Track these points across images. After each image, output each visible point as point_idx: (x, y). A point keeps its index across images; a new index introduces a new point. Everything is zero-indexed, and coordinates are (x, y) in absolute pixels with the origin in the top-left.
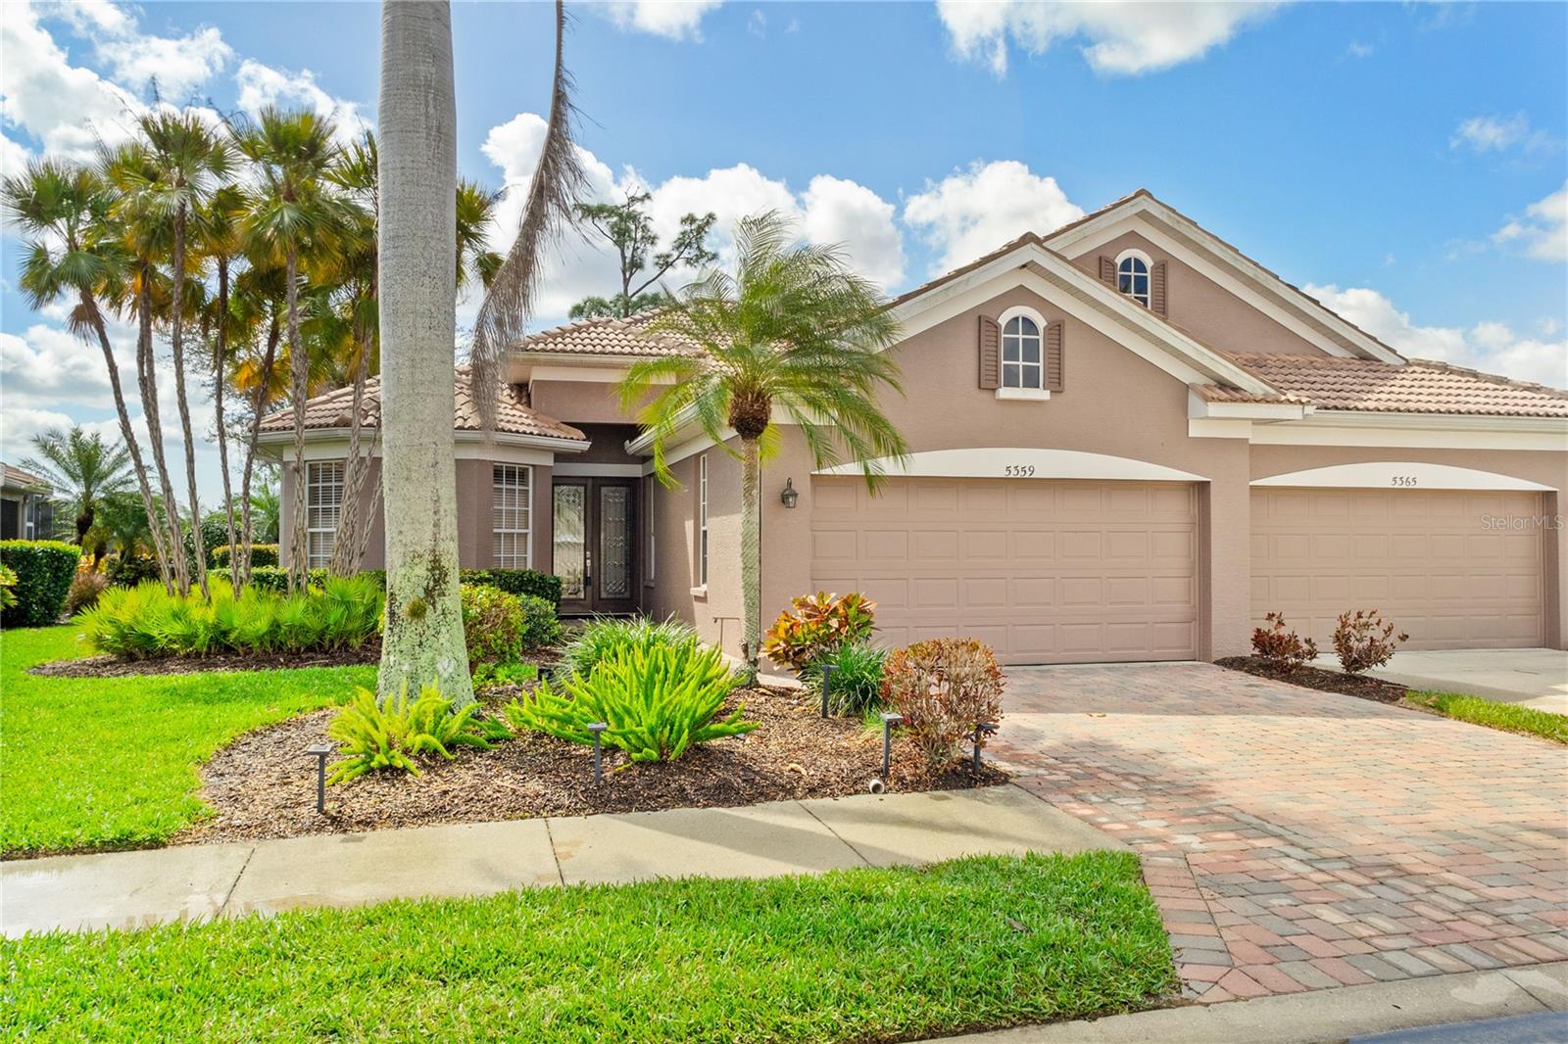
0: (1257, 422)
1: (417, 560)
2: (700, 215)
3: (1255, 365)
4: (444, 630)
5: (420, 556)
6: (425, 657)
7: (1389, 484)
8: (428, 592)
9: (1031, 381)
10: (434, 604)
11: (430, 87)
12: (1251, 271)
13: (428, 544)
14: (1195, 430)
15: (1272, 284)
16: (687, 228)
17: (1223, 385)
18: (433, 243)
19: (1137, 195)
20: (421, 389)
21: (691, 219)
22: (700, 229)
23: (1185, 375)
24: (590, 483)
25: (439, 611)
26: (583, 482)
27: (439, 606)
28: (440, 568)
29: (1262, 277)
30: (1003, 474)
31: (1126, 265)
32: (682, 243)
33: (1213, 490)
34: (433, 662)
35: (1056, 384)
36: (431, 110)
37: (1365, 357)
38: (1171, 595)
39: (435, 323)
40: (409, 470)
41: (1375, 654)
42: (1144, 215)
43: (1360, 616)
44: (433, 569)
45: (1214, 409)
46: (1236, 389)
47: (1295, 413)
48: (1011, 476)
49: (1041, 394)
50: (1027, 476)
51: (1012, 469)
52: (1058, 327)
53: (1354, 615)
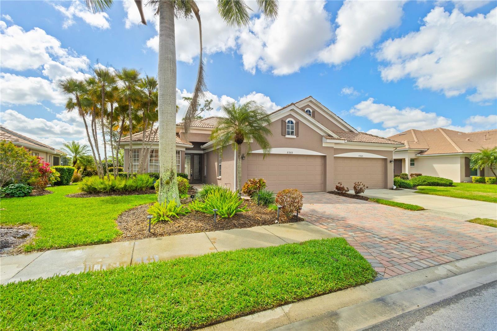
0: (336, 144)
1: (168, 171)
2: (209, 100)
3: (335, 132)
4: (174, 187)
5: (168, 170)
6: (170, 193)
7: (358, 156)
8: (170, 178)
9: (292, 133)
10: (171, 181)
12: (331, 113)
13: (170, 167)
14: (324, 145)
15: (334, 116)
16: (207, 103)
17: (329, 136)
19: (310, 97)
21: (207, 101)
22: (209, 103)
23: (322, 134)
24: (192, 154)
25: (173, 183)
26: (190, 154)
27: (173, 181)
28: (173, 173)
29: (333, 115)
30: (287, 153)
31: (307, 111)
32: (206, 106)
33: (327, 157)
35: (297, 135)
37: (351, 131)
41: (362, 190)
42: (311, 101)
43: (358, 183)
44: (171, 173)
45: (328, 141)
46: (332, 137)
47: (343, 142)
49: (294, 137)
50: (291, 154)
52: (297, 123)
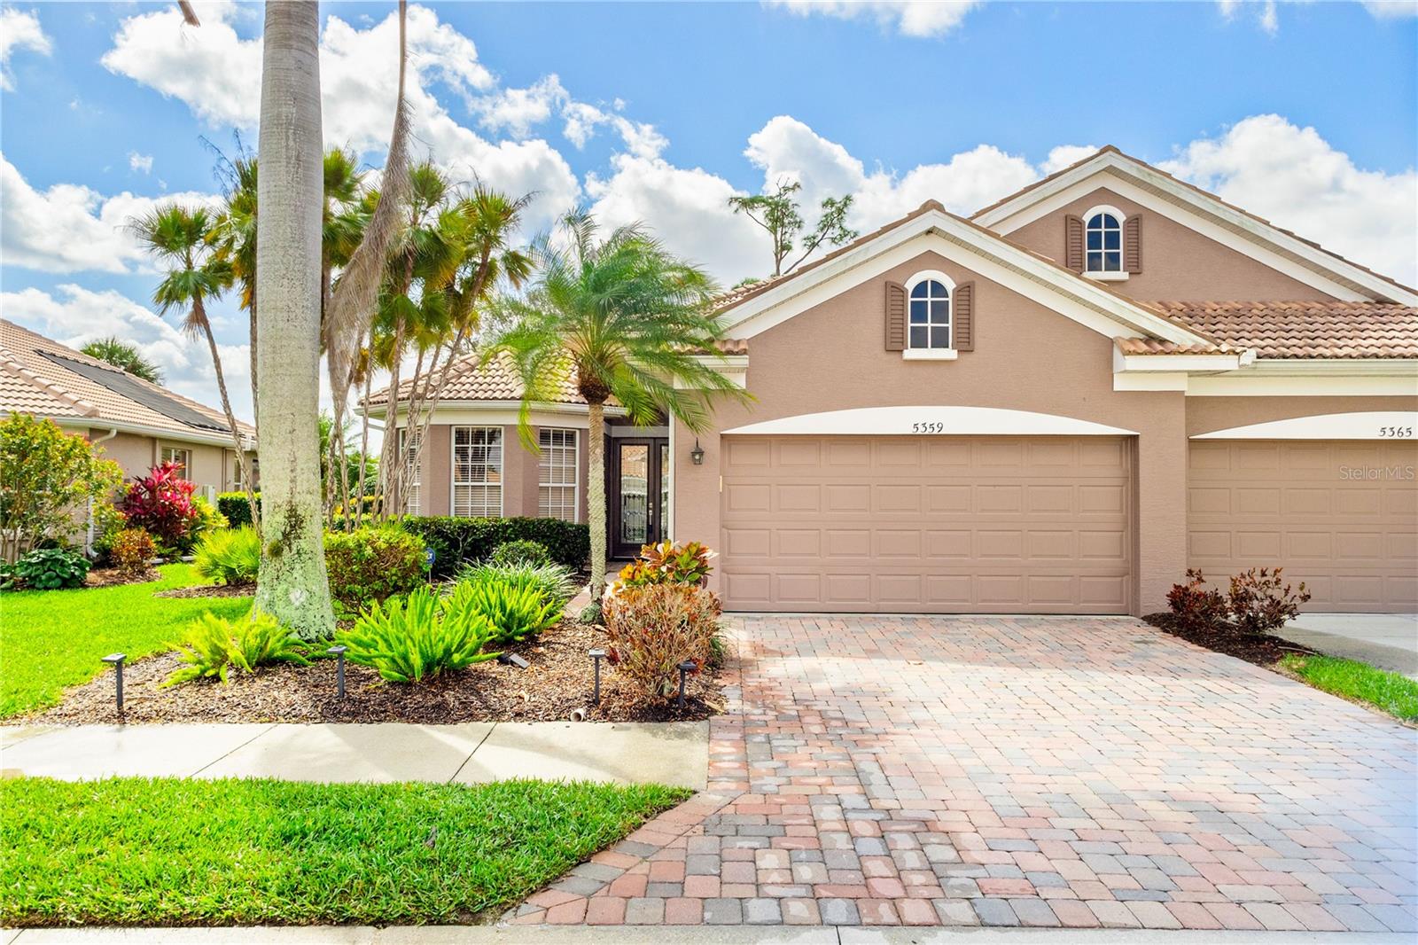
0: (1192, 374)
1: (277, 509)
2: (839, 198)
3: (1190, 315)
4: (298, 566)
5: (279, 506)
6: (281, 589)
7: (1376, 435)
8: (285, 535)
9: (940, 342)
10: (290, 546)
11: (290, 124)
12: (1235, 219)
13: (286, 496)
14: (1120, 384)
16: (828, 210)
18: (291, 251)
20: (280, 371)
21: (830, 202)
22: (840, 211)
23: (1109, 330)
24: (651, 442)
25: (294, 551)
26: (646, 441)
27: (294, 548)
28: (296, 516)
29: (1249, 225)
31: (1095, 222)
32: (826, 224)
33: (1142, 443)
34: (287, 592)
35: (966, 345)
36: (291, 143)
37: (1382, 301)
38: (1102, 548)
39: (293, 315)
40: (271, 436)
41: (1278, 612)
42: (1111, 171)
43: (1264, 574)
44: (290, 516)
45: (1132, 363)
46: (1162, 341)
47: (1229, 363)
48: (919, 433)
49: (949, 354)
50: (935, 432)
51: (920, 426)
52: (967, 290)
53: (1258, 572)
